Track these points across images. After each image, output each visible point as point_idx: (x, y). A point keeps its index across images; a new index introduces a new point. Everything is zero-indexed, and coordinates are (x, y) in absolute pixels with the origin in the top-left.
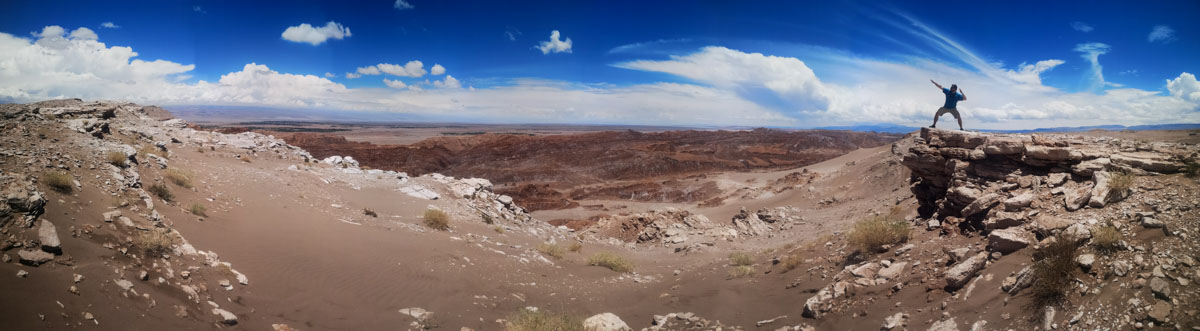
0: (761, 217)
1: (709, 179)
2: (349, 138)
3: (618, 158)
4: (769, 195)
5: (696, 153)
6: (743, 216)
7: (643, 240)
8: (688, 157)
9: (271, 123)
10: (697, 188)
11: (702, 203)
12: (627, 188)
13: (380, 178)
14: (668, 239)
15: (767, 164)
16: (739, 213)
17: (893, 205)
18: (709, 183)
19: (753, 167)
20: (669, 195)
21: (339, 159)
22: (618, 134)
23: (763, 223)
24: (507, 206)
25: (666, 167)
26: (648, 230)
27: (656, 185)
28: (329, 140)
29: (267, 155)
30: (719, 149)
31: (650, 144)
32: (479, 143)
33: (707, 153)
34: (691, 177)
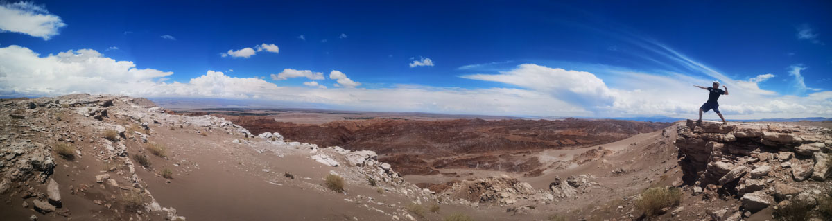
0: (570, 183)
1: (533, 155)
2: (277, 120)
3: (468, 138)
4: (574, 166)
5: (524, 135)
6: (557, 183)
7: (484, 200)
8: (518, 138)
9: (224, 109)
10: (524, 162)
11: (527, 173)
12: (473, 159)
13: (298, 148)
14: (502, 200)
15: (574, 143)
16: (554, 181)
17: (662, 173)
18: (532, 158)
19: (564, 145)
20: (504, 166)
21: (269, 134)
22: (469, 121)
23: (571, 187)
24: (387, 171)
25: (502, 144)
26: (488, 192)
27: (495, 158)
28: (263, 121)
29: (219, 131)
30: (541, 133)
31: (490, 128)
32: (369, 125)
33: (532, 136)
34: (520, 153)
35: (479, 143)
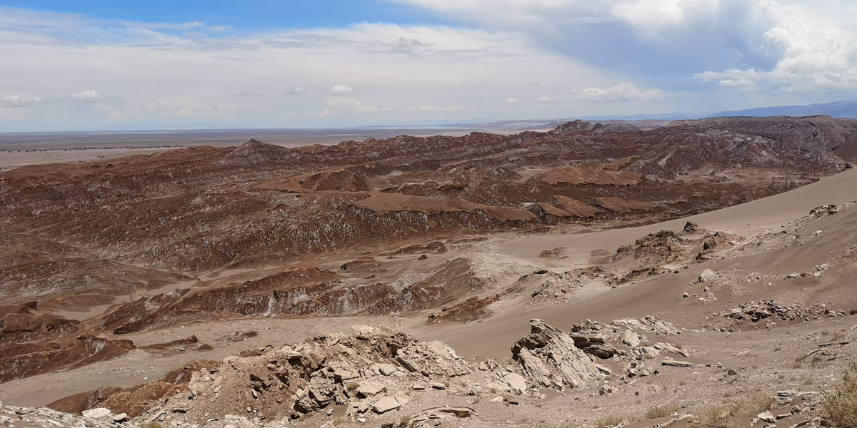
0: (580, 343)
1: (451, 255)
3: (226, 214)
5: (418, 191)
6: (537, 341)
7: (305, 411)
8: (398, 201)
10: (424, 277)
11: (437, 312)
12: (255, 285)
14: (363, 404)
15: (590, 210)
16: (527, 335)
18: (451, 264)
19: (556, 219)
20: (358, 297)
25: (347, 227)
26: (317, 384)
27: (328, 274)
31: (305, 176)
33: (446, 190)
34: (410, 250)
35: (269, 231)
